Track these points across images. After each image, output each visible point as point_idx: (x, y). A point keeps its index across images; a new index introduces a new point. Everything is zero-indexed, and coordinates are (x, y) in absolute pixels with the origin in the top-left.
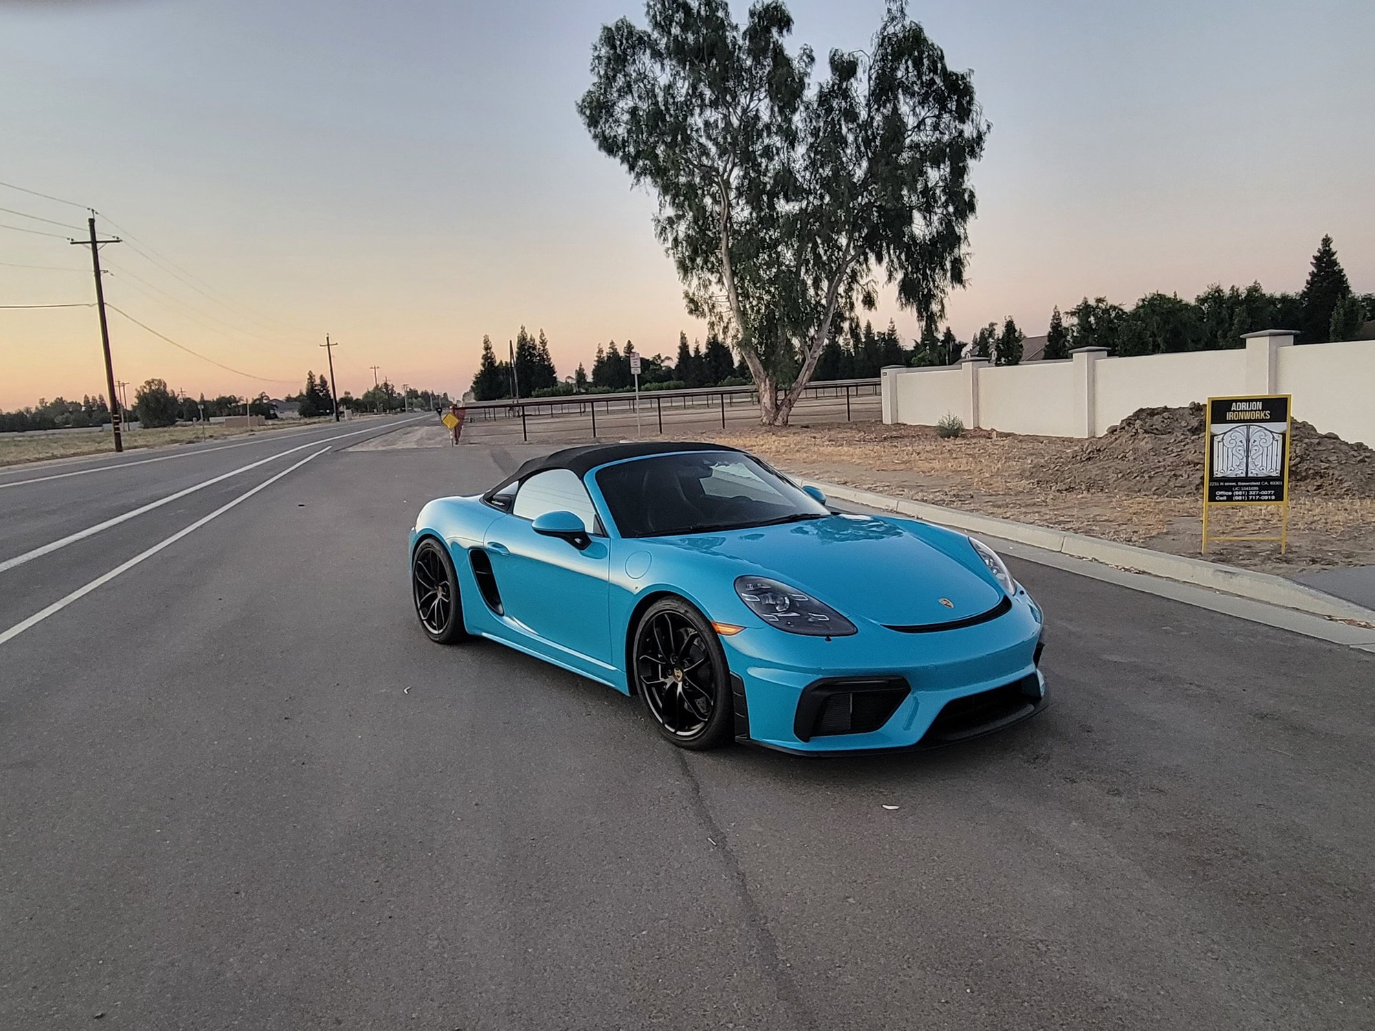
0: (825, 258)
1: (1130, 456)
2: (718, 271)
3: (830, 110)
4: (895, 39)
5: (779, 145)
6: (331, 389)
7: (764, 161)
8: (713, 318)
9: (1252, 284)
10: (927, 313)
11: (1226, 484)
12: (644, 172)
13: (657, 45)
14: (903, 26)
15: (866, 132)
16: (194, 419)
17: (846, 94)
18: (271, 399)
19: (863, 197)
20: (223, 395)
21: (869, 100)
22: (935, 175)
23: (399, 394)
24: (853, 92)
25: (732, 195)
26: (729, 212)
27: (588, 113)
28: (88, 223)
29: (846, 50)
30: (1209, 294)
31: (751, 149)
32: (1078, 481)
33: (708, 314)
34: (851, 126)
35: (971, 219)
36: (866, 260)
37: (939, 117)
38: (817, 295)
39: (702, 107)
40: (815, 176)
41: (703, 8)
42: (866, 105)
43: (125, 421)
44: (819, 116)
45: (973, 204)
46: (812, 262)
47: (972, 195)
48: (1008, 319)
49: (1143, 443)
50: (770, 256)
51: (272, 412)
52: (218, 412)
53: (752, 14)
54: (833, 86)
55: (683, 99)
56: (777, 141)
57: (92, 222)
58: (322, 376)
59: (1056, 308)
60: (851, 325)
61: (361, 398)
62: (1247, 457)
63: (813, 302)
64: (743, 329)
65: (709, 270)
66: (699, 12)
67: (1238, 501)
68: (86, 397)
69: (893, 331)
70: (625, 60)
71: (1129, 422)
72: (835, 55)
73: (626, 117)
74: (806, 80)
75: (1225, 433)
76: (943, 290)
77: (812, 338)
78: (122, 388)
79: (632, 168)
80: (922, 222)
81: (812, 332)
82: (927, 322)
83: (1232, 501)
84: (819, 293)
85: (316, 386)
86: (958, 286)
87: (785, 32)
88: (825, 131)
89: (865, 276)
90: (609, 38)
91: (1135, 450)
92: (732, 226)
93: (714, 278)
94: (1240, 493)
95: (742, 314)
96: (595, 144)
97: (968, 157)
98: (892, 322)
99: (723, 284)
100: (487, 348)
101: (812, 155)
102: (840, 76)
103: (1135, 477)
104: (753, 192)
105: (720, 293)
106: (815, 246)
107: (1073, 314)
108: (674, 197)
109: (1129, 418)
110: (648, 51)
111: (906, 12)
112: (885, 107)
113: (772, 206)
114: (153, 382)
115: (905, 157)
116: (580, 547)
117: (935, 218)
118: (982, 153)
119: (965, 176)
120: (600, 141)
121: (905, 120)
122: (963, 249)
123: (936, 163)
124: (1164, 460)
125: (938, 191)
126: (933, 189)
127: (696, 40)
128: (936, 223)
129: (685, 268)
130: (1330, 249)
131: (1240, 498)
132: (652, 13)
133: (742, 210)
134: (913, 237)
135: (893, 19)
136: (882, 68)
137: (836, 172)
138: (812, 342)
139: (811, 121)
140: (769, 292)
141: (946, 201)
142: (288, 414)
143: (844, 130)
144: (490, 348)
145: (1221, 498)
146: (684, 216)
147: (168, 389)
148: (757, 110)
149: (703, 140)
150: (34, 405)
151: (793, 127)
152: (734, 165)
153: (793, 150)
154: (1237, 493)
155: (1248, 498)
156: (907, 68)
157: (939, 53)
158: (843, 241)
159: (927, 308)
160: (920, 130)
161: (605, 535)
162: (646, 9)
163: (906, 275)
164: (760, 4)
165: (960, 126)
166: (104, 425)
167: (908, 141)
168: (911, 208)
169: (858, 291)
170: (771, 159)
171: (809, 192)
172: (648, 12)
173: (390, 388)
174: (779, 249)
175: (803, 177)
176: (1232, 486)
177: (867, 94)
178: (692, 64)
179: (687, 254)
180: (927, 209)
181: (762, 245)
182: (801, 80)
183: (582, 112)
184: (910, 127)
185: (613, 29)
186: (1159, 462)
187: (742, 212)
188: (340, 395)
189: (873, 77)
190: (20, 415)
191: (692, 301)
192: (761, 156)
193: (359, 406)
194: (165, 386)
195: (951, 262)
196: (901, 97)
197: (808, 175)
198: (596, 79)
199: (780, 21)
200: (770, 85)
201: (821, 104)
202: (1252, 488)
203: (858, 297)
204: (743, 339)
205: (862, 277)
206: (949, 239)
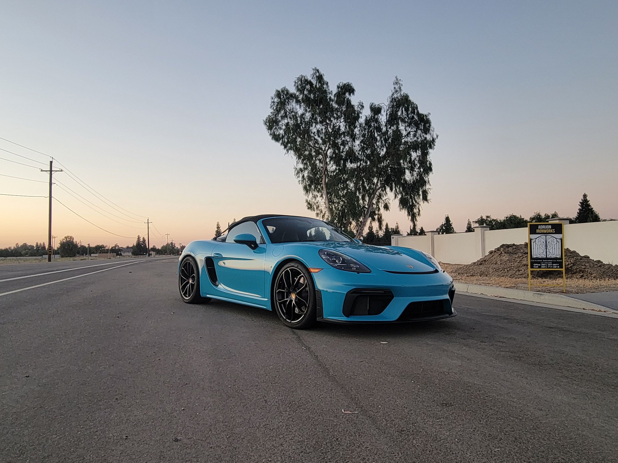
0: (367, 188)
1: (499, 263)
2: (321, 192)
3: (370, 126)
4: (397, 99)
5: (348, 140)
6: (147, 243)
7: (342, 147)
8: (318, 211)
9: (554, 213)
10: (412, 213)
11: (538, 261)
12: (291, 148)
13: (298, 98)
14: (400, 94)
15: (385, 136)
16: (84, 254)
17: (377, 121)
18: (120, 247)
19: (384, 163)
20: (98, 244)
21: (386, 123)
22: (414, 155)
23: (177, 248)
24: (380, 120)
25: (328, 160)
26: (326, 167)
27: (268, 124)
28: (49, 163)
29: (377, 103)
30: (535, 216)
31: (336, 142)
32: (476, 272)
33: (316, 209)
34: (379, 134)
35: (431, 174)
36: (385, 189)
37: (416, 131)
38: (364, 203)
39: (316, 123)
40: (364, 153)
41: (318, 84)
42: (385, 126)
43: (53, 254)
44: (365, 129)
45: (431, 168)
46: (362, 189)
47: (430, 164)
48: (447, 216)
49: (505, 257)
50: (343, 186)
51: (120, 253)
52: (95, 252)
53: (338, 87)
54: (371, 117)
55: (308, 120)
56: (348, 138)
57: (51, 162)
58: (144, 238)
59: (469, 220)
60: (378, 217)
61: (160, 248)
62: (546, 249)
63: (362, 206)
64: (331, 216)
65: (317, 191)
66: (316, 86)
67: (543, 268)
68: (37, 243)
69: (397, 227)
70: (285, 104)
71: (498, 249)
72: (372, 105)
73: (284, 127)
74: (360, 115)
75: (536, 238)
76: (419, 203)
77: (361, 222)
78: (54, 239)
79: (285, 147)
80: (409, 174)
81: (361, 219)
82: (411, 216)
83: (541, 268)
84: (365, 203)
85: (140, 242)
86: (425, 202)
87: (352, 94)
88: (368, 135)
89: (384, 196)
90: (278, 94)
91: (501, 260)
92: (327, 173)
93: (319, 195)
94: (544, 265)
95: (331, 210)
96: (270, 137)
97: (429, 148)
98: (397, 224)
99: (323, 197)
100: (218, 228)
101: (362, 145)
102: (374, 113)
103: (501, 271)
104: (337, 159)
105: (322, 201)
106: (363, 182)
107: (476, 222)
108: (303, 160)
109: (498, 248)
110: (294, 100)
111: (402, 88)
112: (393, 126)
113: (345, 165)
114: (68, 237)
115: (402, 147)
116: (253, 248)
117: (415, 173)
118: (435, 147)
119: (428, 156)
120: (273, 136)
121: (402, 133)
122: (428, 186)
123: (416, 150)
124: (514, 264)
125: (416, 162)
126: (414, 161)
127: (314, 97)
128: (416, 175)
129: (307, 189)
130: (587, 199)
131: (544, 267)
132: (296, 85)
133: (332, 166)
134: (405, 180)
135: (396, 91)
136: (392, 111)
137: (372, 152)
138: (361, 224)
139: (362, 131)
140: (342, 201)
141: (420, 166)
142: (127, 254)
143: (376, 135)
144: (219, 228)
145: (536, 267)
146: (307, 168)
147: (74, 241)
148: (340, 126)
149: (316, 137)
150: (13, 246)
151: (354, 133)
152: (329, 148)
153: (354, 142)
154: (543, 265)
155: (548, 267)
156: (402, 111)
157: (416, 106)
158: (375, 180)
159: (412, 210)
160: (408, 136)
161: (264, 243)
162: (294, 84)
163: (402, 196)
164: (342, 83)
165: (425, 136)
166: (43, 256)
167: (403, 141)
168: (405, 169)
169: (381, 203)
170: (345, 146)
171: (361, 160)
172: (295, 85)
173: (173, 244)
174: (348, 182)
175: (359, 154)
176: (540, 262)
177: (386, 121)
178: (312, 105)
179: (308, 184)
180: (412, 169)
181: (340, 181)
182: (358, 114)
183: (266, 124)
184: (403, 135)
185: (280, 91)
186: (511, 265)
187: (332, 167)
188: (151, 246)
189: (388, 114)
190: (6, 250)
191: (309, 204)
192: (341, 145)
193: (159, 252)
194: (73, 239)
195: (422, 191)
196: (400, 123)
197: (360, 153)
198: (272, 111)
199: (350, 90)
200: (345, 115)
201: (366, 124)
202: (549, 263)
203: (381, 206)
204: (331, 220)
205: (383, 196)
206: (421, 182)
